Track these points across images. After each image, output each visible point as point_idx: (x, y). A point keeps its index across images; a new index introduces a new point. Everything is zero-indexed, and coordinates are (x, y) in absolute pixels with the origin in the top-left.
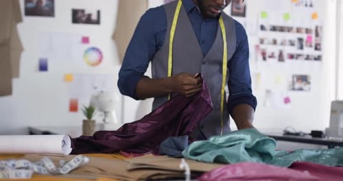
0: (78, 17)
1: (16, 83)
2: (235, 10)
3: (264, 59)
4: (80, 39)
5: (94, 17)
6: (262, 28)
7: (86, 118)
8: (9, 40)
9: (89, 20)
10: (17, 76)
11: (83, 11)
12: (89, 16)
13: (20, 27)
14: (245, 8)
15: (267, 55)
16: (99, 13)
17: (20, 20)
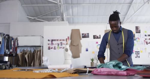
0: (95, 37)
1: (81, 54)
2: (137, 31)
3: (147, 44)
4: (96, 42)
5: (99, 37)
6: (146, 35)
7: (92, 62)
8: (79, 44)
9: (98, 38)
10: (81, 53)
11: (96, 35)
12: (98, 36)
13: (81, 41)
14: (140, 30)
15: (148, 43)
16: (100, 35)
17: (81, 39)
